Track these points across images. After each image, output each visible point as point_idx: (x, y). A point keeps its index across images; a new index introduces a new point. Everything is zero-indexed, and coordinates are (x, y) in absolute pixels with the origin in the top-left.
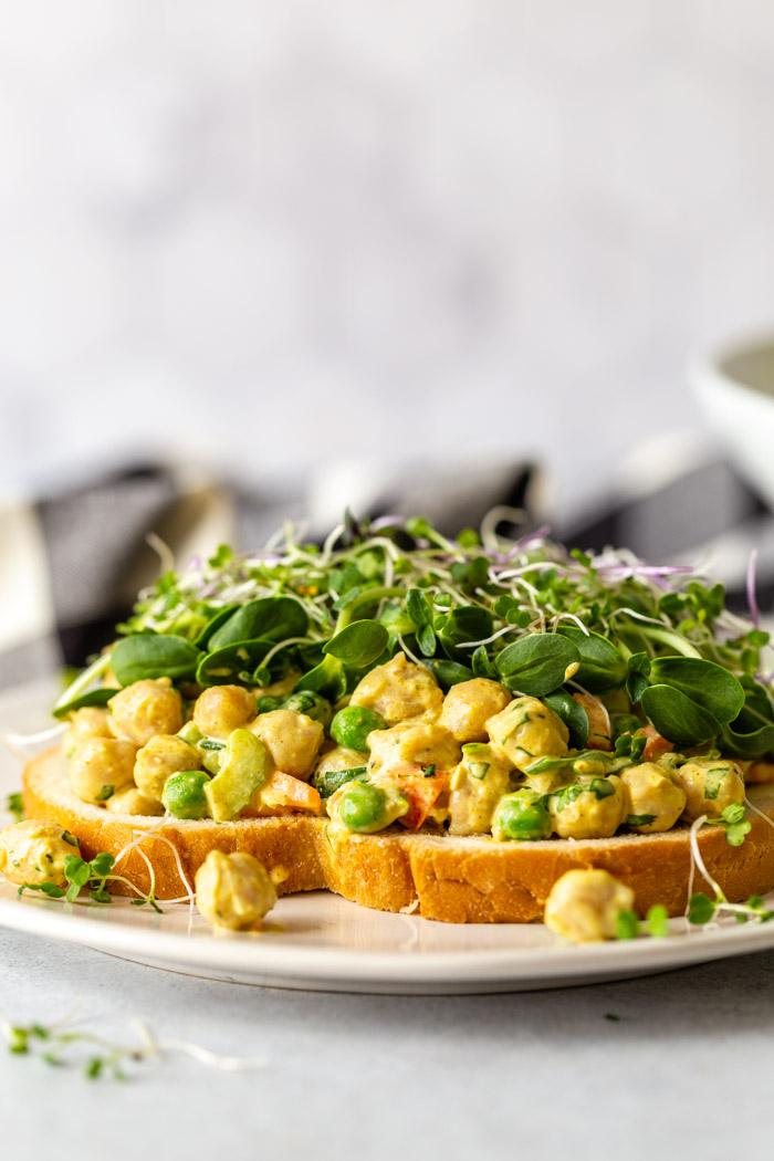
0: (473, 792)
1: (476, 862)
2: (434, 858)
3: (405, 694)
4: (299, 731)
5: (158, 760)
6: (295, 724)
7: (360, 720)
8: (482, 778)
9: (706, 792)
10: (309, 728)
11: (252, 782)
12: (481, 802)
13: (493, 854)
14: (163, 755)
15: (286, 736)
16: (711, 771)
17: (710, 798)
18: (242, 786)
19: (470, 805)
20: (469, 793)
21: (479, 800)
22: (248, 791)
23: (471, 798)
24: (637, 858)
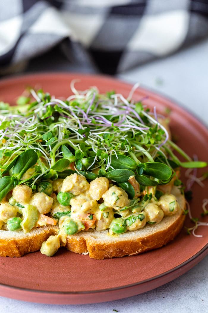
0: (105, 221)
1: (108, 246)
2: (95, 245)
3: (80, 189)
4: (47, 203)
5: (7, 215)
6: (45, 200)
7: (66, 198)
8: (107, 217)
9: (170, 210)
10: (50, 201)
11: (34, 220)
12: (107, 224)
13: (112, 243)
14: (8, 213)
15: (43, 205)
16: (170, 203)
17: (171, 211)
18: (32, 222)
19: (104, 225)
20: (103, 221)
21: (106, 223)
22: (34, 223)
23: (104, 222)
24: (153, 237)
